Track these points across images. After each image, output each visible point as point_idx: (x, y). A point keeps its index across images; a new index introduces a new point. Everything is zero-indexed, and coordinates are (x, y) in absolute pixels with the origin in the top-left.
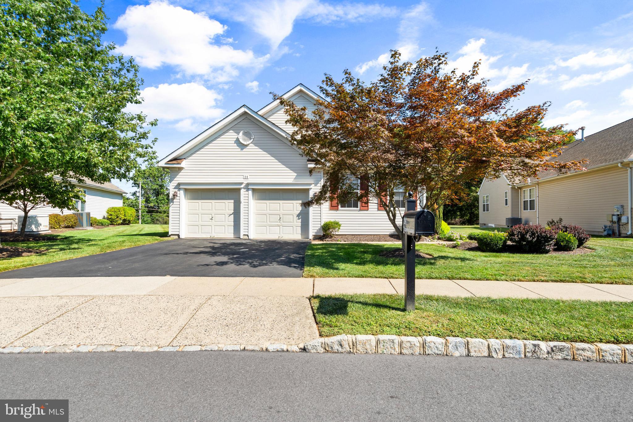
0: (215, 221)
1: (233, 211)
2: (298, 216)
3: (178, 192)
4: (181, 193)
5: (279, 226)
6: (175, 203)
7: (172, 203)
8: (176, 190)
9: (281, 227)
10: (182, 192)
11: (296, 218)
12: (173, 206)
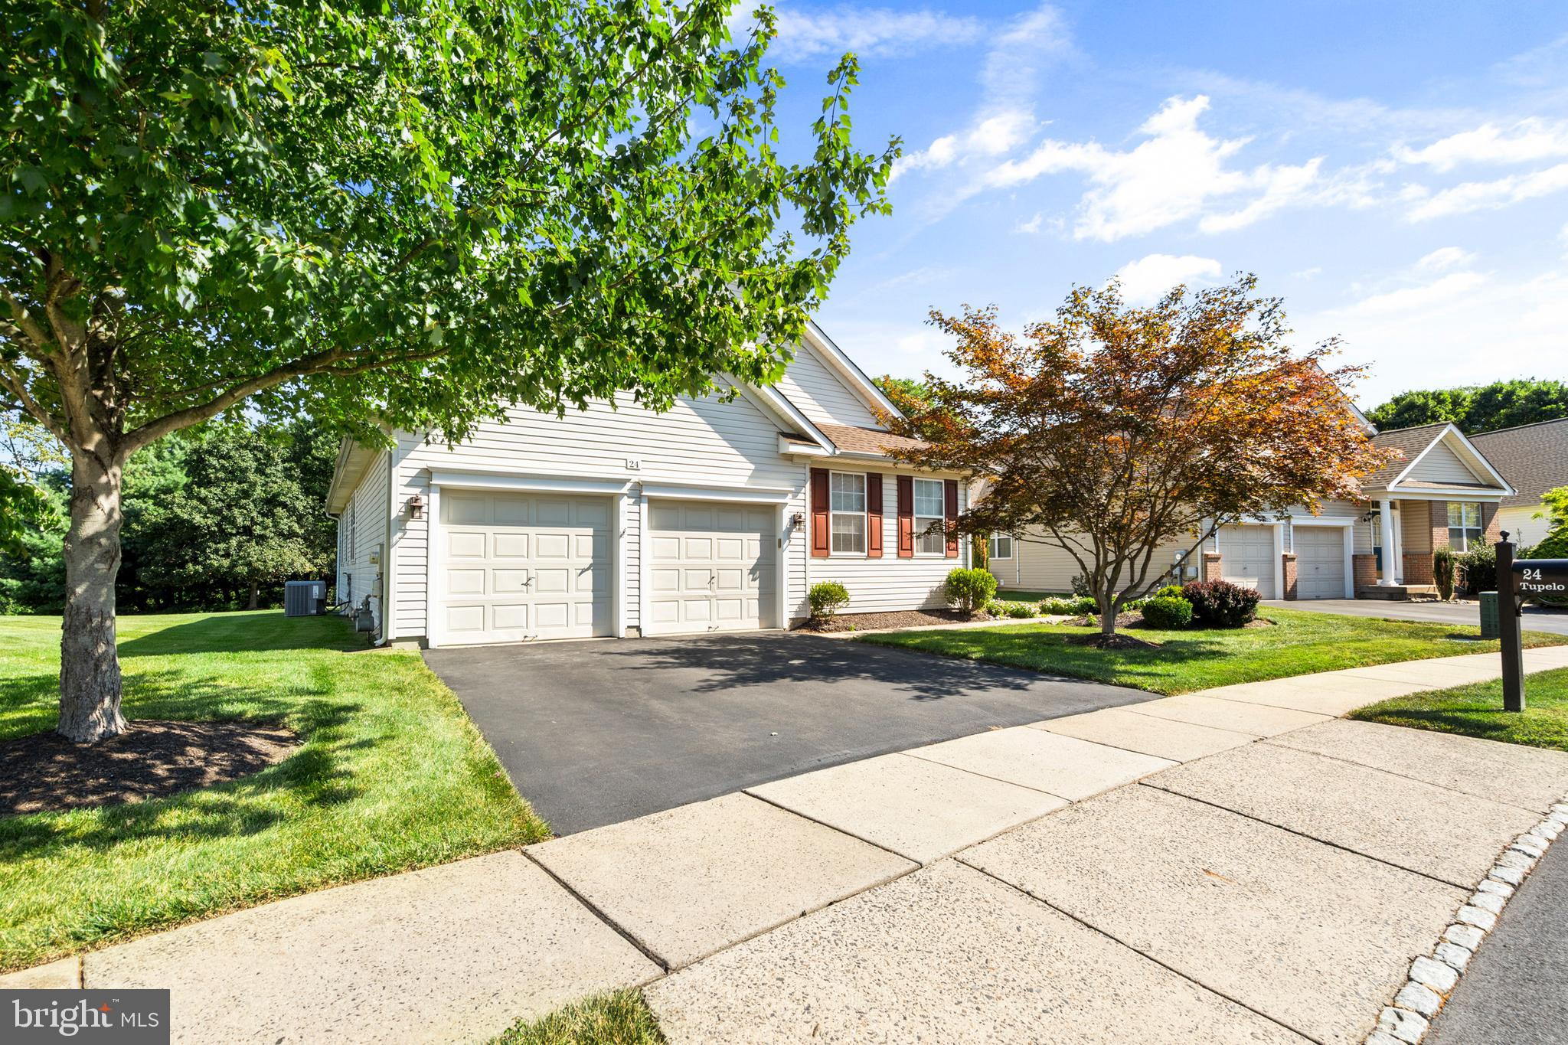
0: (537, 591)
1: (591, 561)
2: (752, 571)
3: (424, 500)
4: (433, 502)
5: (708, 598)
6: (409, 534)
7: (399, 535)
8: (416, 491)
9: (714, 601)
10: (435, 497)
11: (747, 578)
12: (402, 543)
